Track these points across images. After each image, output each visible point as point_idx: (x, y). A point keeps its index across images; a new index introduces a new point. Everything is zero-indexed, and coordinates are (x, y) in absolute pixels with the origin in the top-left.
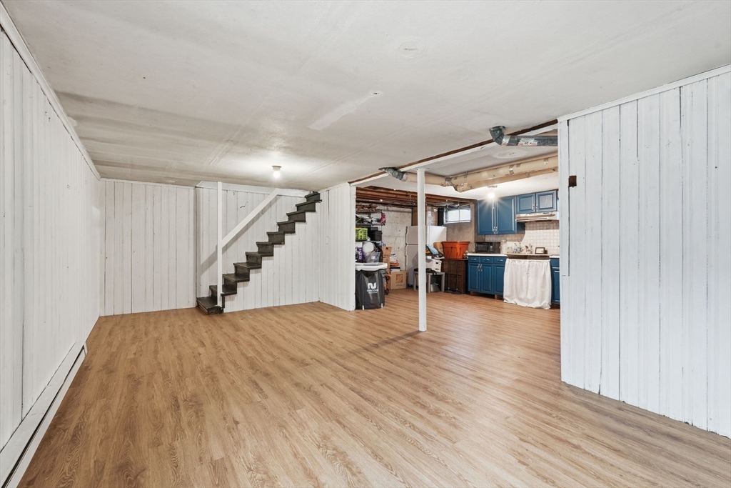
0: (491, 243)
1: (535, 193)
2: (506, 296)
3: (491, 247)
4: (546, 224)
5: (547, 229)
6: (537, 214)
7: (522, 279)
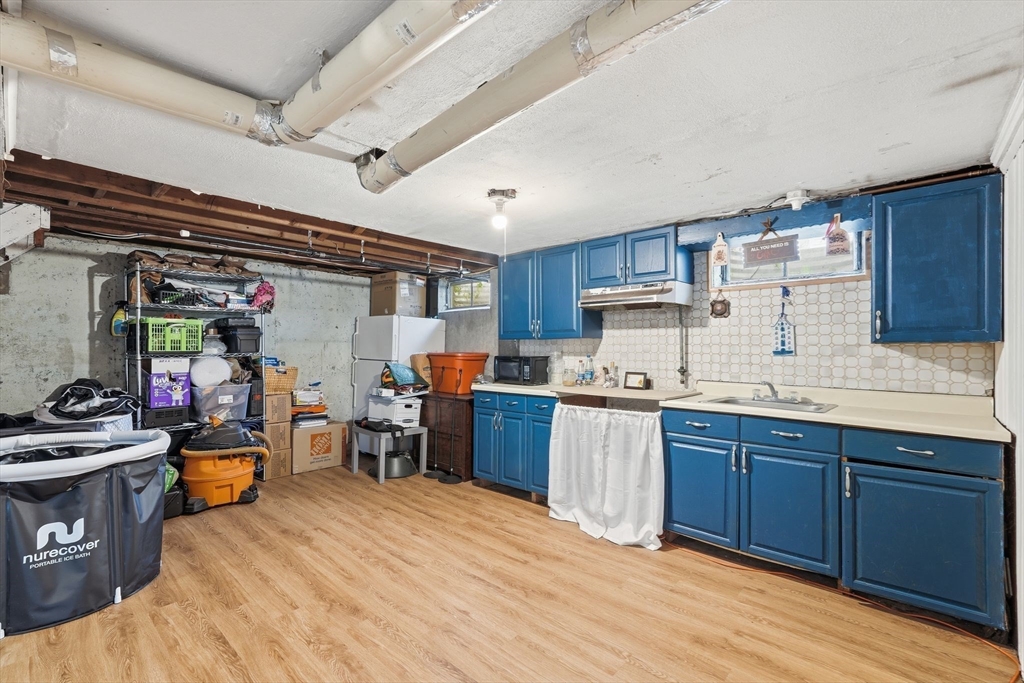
0: (526, 360)
1: (625, 235)
2: (554, 502)
3: (527, 369)
4: (649, 314)
5: (652, 326)
6: (630, 289)
7: (591, 460)
